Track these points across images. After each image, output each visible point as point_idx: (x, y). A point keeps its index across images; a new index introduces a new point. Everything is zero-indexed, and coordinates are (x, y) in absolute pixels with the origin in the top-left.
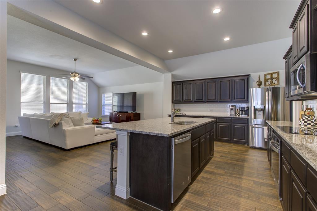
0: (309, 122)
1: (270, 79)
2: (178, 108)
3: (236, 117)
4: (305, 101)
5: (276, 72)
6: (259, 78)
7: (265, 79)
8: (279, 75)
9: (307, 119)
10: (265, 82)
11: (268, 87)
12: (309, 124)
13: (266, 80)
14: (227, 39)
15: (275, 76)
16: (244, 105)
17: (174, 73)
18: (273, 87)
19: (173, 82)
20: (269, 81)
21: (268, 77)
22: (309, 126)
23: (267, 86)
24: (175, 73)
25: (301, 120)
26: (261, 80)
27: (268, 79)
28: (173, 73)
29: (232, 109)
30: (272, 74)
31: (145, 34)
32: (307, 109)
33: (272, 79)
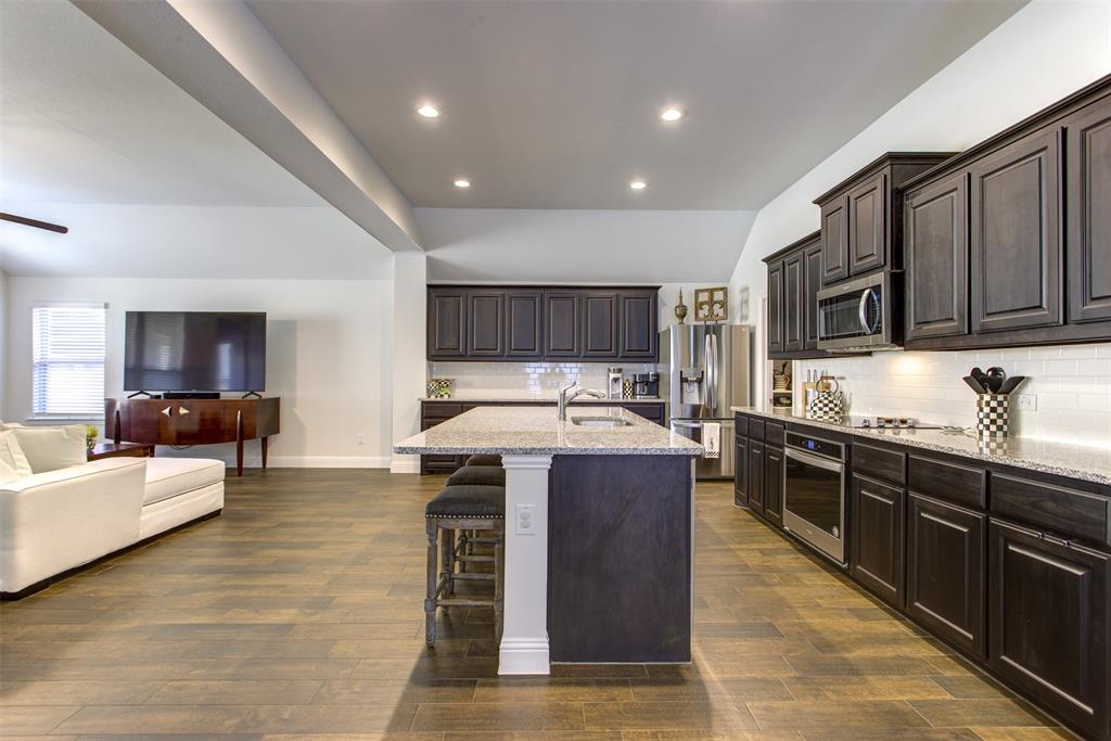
0: (831, 405)
1: (705, 303)
2: (443, 377)
3: (625, 400)
4: (798, 361)
5: (722, 289)
6: (681, 298)
7: (696, 302)
8: (726, 294)
9: (826, 399)
10: (696, 309)
11: (703, 323)
12: (831, 409)
13: (699, 306)
14: (638, 185)
15: (719, 296)
16: (648, 369)
17: (437, 254)
18: (714, 322)
19: (429, 287)
20: (706, 307)
21: (704, 297)
22: (832, 413)
23: (700, 320)
24: (439, 254)
25: (817, 401)
26: (684, 303)
27: (702, 304)
28: (432, 254)
29: (616, 380)
30: (711, 291)
31: (428, 111)
32: (822, 378)
33: (712, 303)
